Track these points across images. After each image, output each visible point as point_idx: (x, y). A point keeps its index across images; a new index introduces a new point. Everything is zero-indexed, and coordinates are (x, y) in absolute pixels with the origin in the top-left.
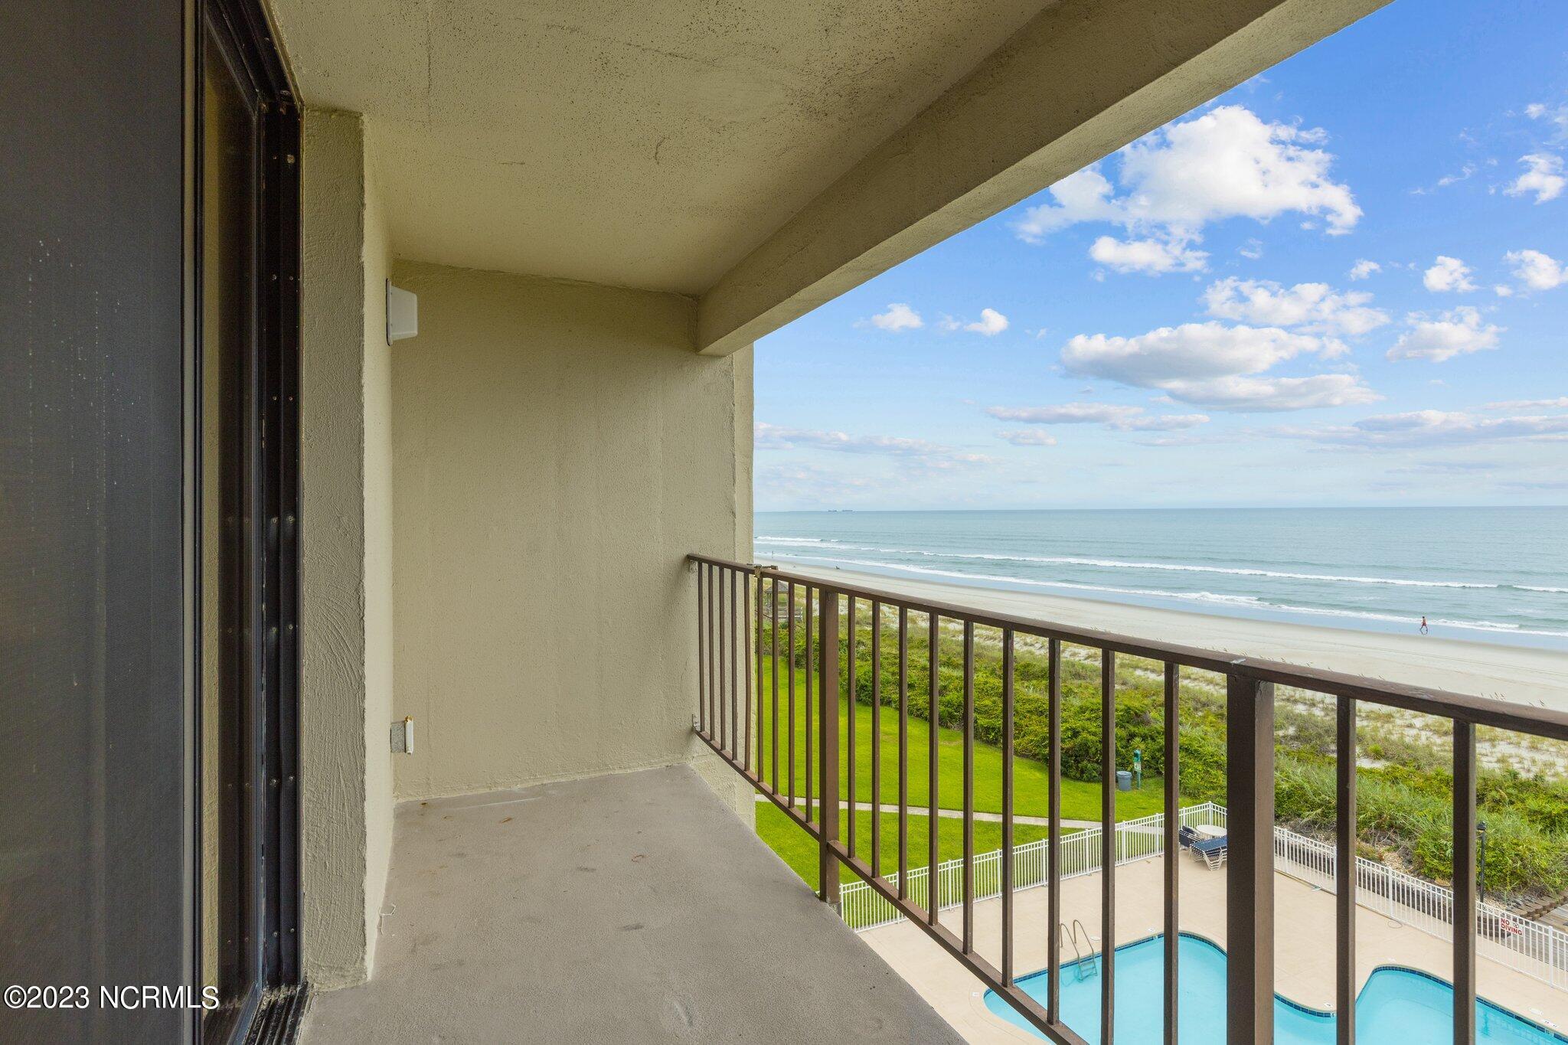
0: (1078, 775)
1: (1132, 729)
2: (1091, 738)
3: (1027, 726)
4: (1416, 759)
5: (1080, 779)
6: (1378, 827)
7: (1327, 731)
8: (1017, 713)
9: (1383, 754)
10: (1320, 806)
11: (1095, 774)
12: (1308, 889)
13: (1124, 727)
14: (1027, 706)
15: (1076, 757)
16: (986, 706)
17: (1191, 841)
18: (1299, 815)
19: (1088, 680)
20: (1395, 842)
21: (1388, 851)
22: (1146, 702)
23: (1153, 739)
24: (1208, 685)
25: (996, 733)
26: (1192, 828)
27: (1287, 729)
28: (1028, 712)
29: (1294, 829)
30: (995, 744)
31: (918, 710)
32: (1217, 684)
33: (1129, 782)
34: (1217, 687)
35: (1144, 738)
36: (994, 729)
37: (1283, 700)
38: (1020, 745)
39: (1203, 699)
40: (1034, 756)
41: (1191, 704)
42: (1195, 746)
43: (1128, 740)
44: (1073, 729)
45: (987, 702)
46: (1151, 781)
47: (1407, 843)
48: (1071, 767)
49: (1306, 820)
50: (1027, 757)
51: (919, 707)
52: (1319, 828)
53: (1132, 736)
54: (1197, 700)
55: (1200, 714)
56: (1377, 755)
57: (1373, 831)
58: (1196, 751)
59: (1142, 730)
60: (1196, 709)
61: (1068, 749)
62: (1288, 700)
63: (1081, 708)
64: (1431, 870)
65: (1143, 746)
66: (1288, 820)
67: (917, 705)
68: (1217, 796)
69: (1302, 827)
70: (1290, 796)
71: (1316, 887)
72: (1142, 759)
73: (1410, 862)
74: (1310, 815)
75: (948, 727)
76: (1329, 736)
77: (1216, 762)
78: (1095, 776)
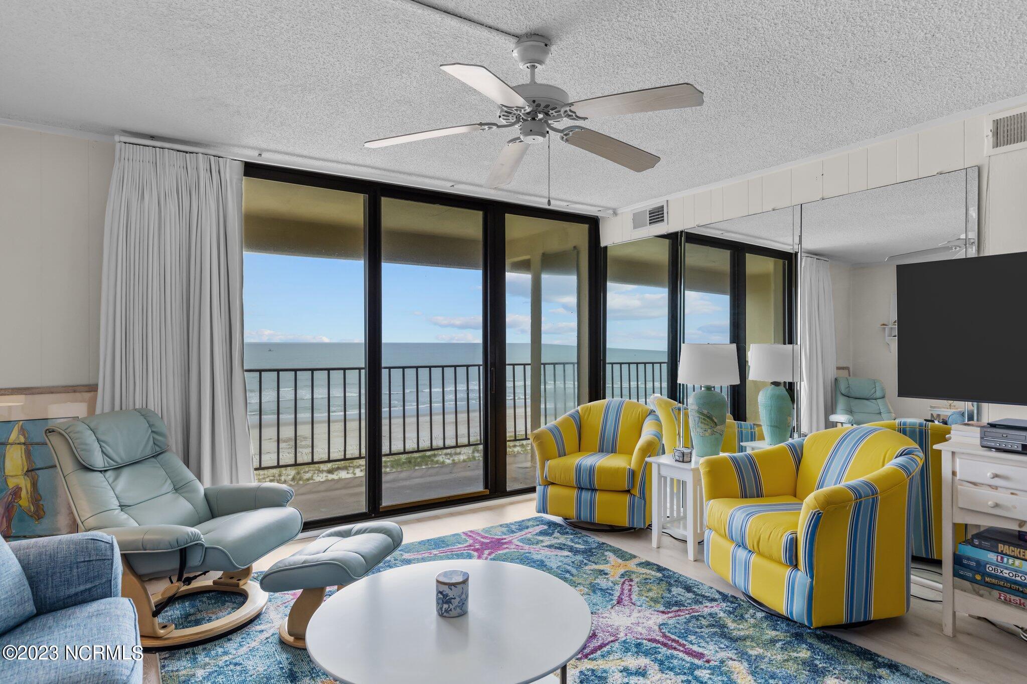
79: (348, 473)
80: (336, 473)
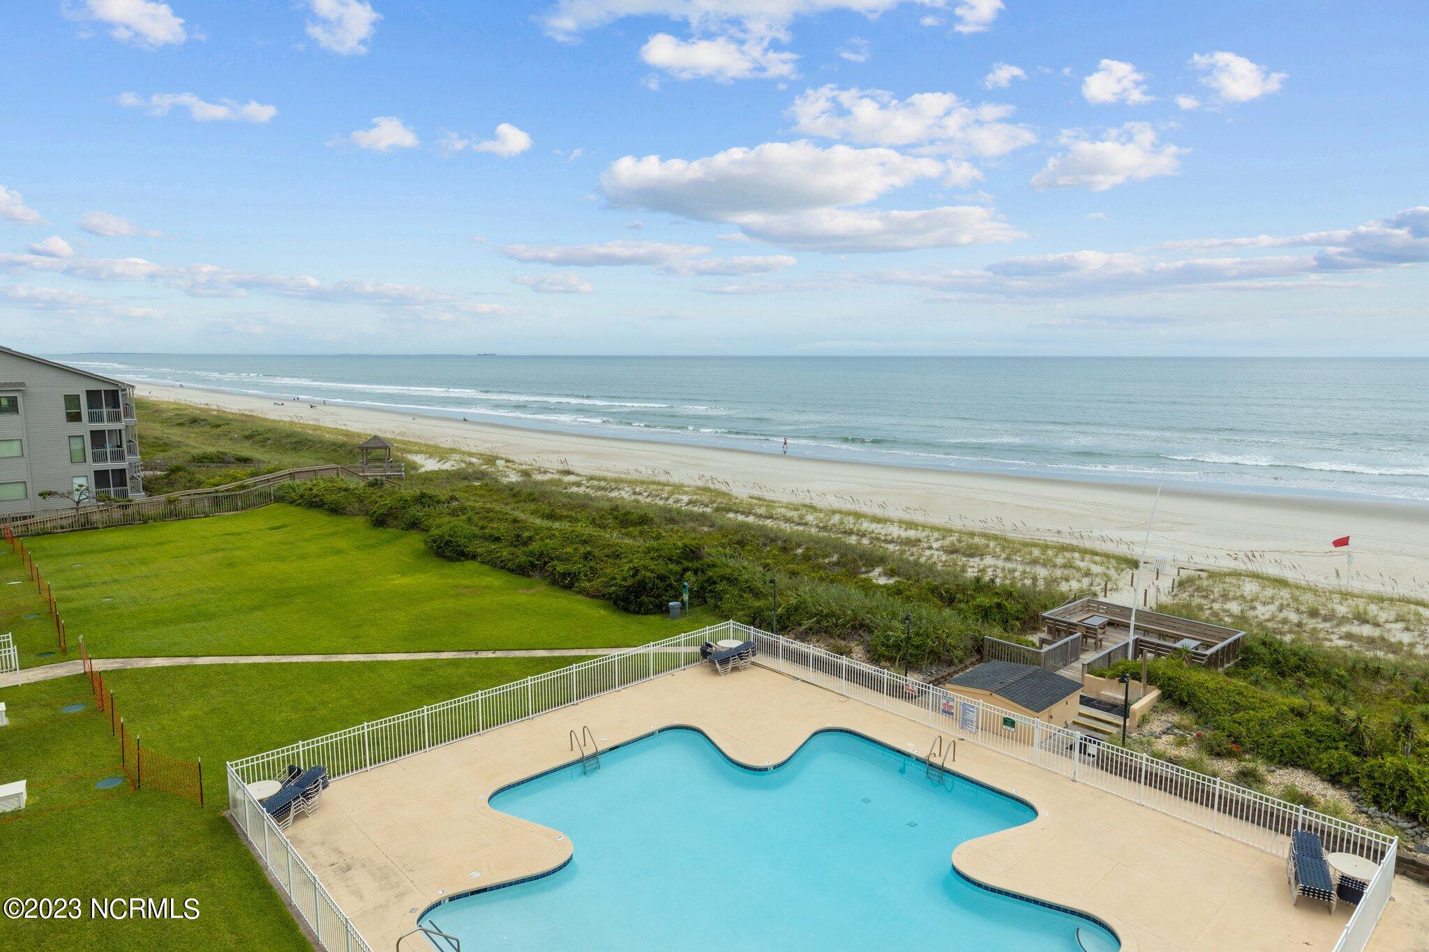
0: (637, 609)
1: (686, 564)
2: (648, 574)
3: (602, 569)
4: (918, 574)
5: (638, 613)
6: (853, 627)
7: (861, 557)
8: (594, 557)
9: (896, 571)
10: (816, 615)
11: (651, 606)
12: (791, 681)
13: (681, 563)
14: (606, 551)
15: (636, 592)
16: (567, 553)
17: (710, 653)
18: (799, 625)
19: (681, 524)
20: (862, 637)
21: (857, 645)
22: (723, 541)
23: (703, 572)
24: (786, 523)
25: (572, 578)
26: (712, 643)
28: (606, 556)
29: (796, 636)
30: (571, 588)
31: (502, 562)
32: (793, 522)
33: (678, 611)
34: (792, 525)
35: (696, 572)
36: (570, 574)
38: (592, 587)
39: (772, 535)
40: (604, 596)
41: (762, 540)
42: (736, 574)
43: (682, 575)
44: (634, 568)
45: (569, 550)
46: (697, 609)
47: (867, 637)
48: (631, 602)
49: (803, 627)
50: (594, 597)
51: (503, 558)
52: (813, 633)
53: (686, 570)
54: (766, 536)
55: (768, 549)
56: (892, 573)
57: (850, 631)
58: (736, 579)
59: (696, 564)
60: (765, 545)
61: (629, 587)
62: (845, 532)
63: (648, 548)
64: (880, 656)
65: (693, 579)
66: (793, 629)
67: (501, 557)
68: (744, 615)
69: (801, 633)
70: (796, 609)
71: (798, 679)
72: (691, 591)
73: (869, 652)
74: (807, 624)
75: (529, 576)
76: (861, 561)
78: (651, 609)
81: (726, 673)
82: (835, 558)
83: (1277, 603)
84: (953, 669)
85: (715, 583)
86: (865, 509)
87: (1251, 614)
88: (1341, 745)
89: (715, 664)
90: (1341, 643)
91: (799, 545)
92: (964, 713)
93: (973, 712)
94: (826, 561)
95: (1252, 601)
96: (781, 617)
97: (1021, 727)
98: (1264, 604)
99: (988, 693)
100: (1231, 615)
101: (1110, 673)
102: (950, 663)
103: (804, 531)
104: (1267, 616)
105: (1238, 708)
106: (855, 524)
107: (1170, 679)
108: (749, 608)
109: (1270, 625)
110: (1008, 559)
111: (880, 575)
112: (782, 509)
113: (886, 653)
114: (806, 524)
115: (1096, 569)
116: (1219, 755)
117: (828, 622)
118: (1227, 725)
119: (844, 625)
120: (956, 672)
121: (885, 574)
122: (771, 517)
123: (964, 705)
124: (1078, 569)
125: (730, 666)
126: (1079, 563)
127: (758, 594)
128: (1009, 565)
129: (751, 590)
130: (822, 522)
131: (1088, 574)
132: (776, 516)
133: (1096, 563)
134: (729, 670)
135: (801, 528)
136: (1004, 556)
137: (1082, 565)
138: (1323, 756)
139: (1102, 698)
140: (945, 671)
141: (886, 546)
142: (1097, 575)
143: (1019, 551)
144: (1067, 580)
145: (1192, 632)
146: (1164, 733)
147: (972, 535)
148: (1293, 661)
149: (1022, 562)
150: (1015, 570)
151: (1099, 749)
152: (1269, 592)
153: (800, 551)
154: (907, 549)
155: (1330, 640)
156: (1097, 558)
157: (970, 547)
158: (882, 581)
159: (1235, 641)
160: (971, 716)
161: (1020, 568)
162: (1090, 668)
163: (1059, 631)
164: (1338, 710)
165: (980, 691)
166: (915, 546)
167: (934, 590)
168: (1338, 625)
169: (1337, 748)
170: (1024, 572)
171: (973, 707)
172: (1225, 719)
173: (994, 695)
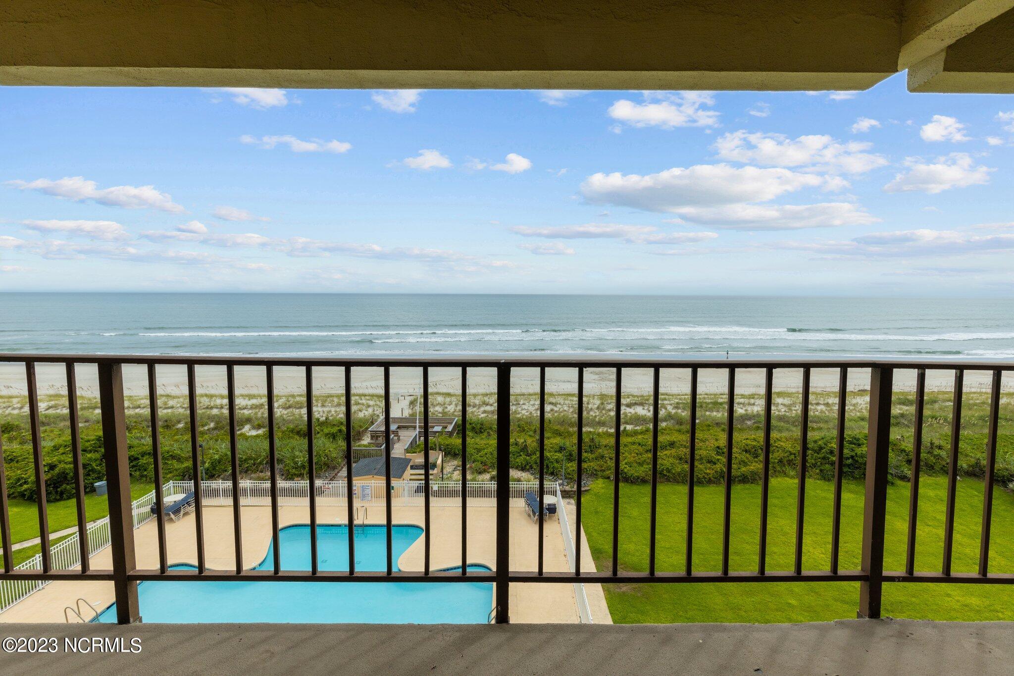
0: (59, 498)
2: (66, 466)
5: (60, 500)
18: (226, 471)
27: (209, 425)
29: (223, 479)
37: (204, 409)
44: (51, 464)
47: (280, 466)
56: (260, 427)
62: (207, 408)
64: (292, 475)
66: (219, 476)
68: (176, 475)
70: (219, 461)
73: (283, 475)
77: (171, 456)
78: (67, 495)
79: (643, 409)
80: (633, 408)
81: (179, 519)
82: (212, 425)
83: (454, 403)
84: (336, 471)
85: (137, 459)
86: (213, 392)
87: (446, 410)
88: (522, 453)
89: (169, 515)
90: (483, 415)
91: (179, 422)
92: (363, 491)
93: (369, 489)
94: (206, 428)
95: (444, 404)
96: (208, 470)
97: (397, 488)
98: (449, 405)
99: (371, 476)
100: (439, 413)
101: (418, 450)
102: (334, 468)
103: (172, 413)
104: (452, 410)
105: (479, 450)
106: (210, 402)
107: (447, 445)
108: (176, 470)
109: (456, 413)
110: (323, 406)
111: (250, 430)
112: (145, 400)
113: (297, 473)
114: (172, 407)
115: (371, 403)
116: (480, 473)
117: (247, 463)
118: (479, 458)
119: (261, 463)
120: (338, 472)
121: (254, 428)
122: (139, 407)
123: (363, 486)
124: (363, 404)
125: (182, 513)
126: (360, 402)
127: (180, 459)
128: (326, 409)
129: (173, 457)
130: (184, 404)
131: (369, 406)
132: (142, 406)
133: (369, 400)
134: (181, 516)
135: (169, 411)
136: (319, 405)
137: (364, 401)
138: (518, 460)
139: (417, 464)
140: (333, 473)
141: (242, 412)
142: (373, 406)
143: (326, 400)
144: (361, 411)
145: (438, 423)
146: (454, 471)
147: (293, 396)
148: (479, 426)
149: (332, 406)
150: (330, 411)
151: (439, 487)
152: (448, 400)
153: (181, 426)
154: (257, 410)
155: (480, 415)
156: (367, 397)
157: (297, 403)
158: (254, 433)
159: (456, 423)
160: (368, 491)
161: (333, 409)
162: (407, 451)
163: (377, 436)
164: (516, 440)
165: (366, 477)
166: (262, 408)
167: (292, 431)
168: (479, 408)
169: (521, 455)
170: (336, 412)
171: (368, 486)
172: (477, 457)
173: (375, 476)
